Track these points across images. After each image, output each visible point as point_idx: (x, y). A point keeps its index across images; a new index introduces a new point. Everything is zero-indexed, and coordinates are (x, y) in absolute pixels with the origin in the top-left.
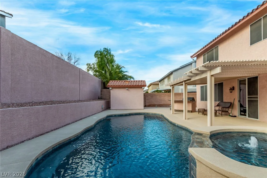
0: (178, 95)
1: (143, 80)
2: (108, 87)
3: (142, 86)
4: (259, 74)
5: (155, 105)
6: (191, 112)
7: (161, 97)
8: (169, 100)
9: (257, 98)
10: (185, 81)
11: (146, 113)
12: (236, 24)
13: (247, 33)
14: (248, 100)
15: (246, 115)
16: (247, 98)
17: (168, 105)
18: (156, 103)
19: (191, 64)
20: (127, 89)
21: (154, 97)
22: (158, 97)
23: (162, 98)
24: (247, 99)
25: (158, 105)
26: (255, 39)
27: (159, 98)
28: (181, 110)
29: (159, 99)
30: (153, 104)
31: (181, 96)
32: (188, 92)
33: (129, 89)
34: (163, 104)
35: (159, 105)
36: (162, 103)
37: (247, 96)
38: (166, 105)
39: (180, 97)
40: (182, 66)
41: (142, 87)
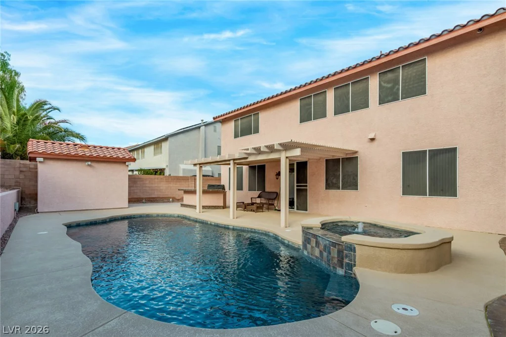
0: (184, 179)
1: (122, 147)
2: (31, 155)
3: (127, 159)
4: (309, 159)
5: (143, 199)
6: (223, 208)
7: (152, 184)
8: (179, 190)
9: (306, 186)
10: (234, 160)
11: (143, 214)
12: (282, 94)
13: (296, 106)
14: (297, 189)
15: (294, 209)
16: (295, 186)
17: (165, 198)
18: (142, 196)
19: (199, 128)
20: (89, 163)
21: (138, 183)
22: (147, 182)
23: (156, 185)
24: (295, 188)
25: (147, 198)
26: (305, 117)
27: (151, 185)
28: (206, 206)
29: (149, 187)
30: (135, 197)
31: (189, 182)
32: (203, 176)
33: (94, 164)
34: (157, 196)
35: (149, 198)
36: (155, 195)
37: (295, 184)
38: (162, 198)
39: (187, 183)
40: (185, 129)
41: (125, 163)
